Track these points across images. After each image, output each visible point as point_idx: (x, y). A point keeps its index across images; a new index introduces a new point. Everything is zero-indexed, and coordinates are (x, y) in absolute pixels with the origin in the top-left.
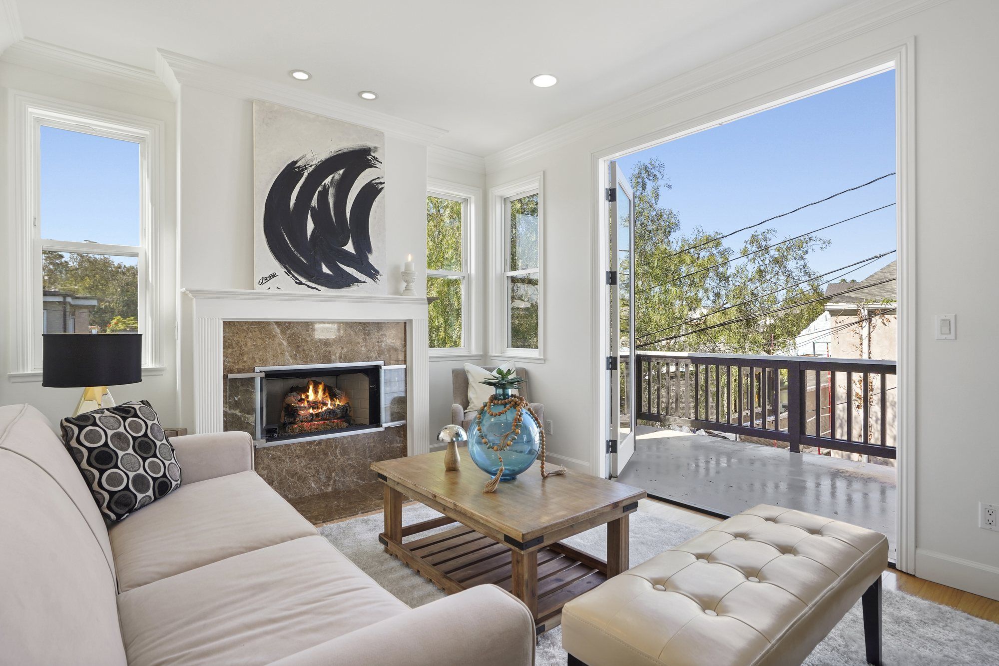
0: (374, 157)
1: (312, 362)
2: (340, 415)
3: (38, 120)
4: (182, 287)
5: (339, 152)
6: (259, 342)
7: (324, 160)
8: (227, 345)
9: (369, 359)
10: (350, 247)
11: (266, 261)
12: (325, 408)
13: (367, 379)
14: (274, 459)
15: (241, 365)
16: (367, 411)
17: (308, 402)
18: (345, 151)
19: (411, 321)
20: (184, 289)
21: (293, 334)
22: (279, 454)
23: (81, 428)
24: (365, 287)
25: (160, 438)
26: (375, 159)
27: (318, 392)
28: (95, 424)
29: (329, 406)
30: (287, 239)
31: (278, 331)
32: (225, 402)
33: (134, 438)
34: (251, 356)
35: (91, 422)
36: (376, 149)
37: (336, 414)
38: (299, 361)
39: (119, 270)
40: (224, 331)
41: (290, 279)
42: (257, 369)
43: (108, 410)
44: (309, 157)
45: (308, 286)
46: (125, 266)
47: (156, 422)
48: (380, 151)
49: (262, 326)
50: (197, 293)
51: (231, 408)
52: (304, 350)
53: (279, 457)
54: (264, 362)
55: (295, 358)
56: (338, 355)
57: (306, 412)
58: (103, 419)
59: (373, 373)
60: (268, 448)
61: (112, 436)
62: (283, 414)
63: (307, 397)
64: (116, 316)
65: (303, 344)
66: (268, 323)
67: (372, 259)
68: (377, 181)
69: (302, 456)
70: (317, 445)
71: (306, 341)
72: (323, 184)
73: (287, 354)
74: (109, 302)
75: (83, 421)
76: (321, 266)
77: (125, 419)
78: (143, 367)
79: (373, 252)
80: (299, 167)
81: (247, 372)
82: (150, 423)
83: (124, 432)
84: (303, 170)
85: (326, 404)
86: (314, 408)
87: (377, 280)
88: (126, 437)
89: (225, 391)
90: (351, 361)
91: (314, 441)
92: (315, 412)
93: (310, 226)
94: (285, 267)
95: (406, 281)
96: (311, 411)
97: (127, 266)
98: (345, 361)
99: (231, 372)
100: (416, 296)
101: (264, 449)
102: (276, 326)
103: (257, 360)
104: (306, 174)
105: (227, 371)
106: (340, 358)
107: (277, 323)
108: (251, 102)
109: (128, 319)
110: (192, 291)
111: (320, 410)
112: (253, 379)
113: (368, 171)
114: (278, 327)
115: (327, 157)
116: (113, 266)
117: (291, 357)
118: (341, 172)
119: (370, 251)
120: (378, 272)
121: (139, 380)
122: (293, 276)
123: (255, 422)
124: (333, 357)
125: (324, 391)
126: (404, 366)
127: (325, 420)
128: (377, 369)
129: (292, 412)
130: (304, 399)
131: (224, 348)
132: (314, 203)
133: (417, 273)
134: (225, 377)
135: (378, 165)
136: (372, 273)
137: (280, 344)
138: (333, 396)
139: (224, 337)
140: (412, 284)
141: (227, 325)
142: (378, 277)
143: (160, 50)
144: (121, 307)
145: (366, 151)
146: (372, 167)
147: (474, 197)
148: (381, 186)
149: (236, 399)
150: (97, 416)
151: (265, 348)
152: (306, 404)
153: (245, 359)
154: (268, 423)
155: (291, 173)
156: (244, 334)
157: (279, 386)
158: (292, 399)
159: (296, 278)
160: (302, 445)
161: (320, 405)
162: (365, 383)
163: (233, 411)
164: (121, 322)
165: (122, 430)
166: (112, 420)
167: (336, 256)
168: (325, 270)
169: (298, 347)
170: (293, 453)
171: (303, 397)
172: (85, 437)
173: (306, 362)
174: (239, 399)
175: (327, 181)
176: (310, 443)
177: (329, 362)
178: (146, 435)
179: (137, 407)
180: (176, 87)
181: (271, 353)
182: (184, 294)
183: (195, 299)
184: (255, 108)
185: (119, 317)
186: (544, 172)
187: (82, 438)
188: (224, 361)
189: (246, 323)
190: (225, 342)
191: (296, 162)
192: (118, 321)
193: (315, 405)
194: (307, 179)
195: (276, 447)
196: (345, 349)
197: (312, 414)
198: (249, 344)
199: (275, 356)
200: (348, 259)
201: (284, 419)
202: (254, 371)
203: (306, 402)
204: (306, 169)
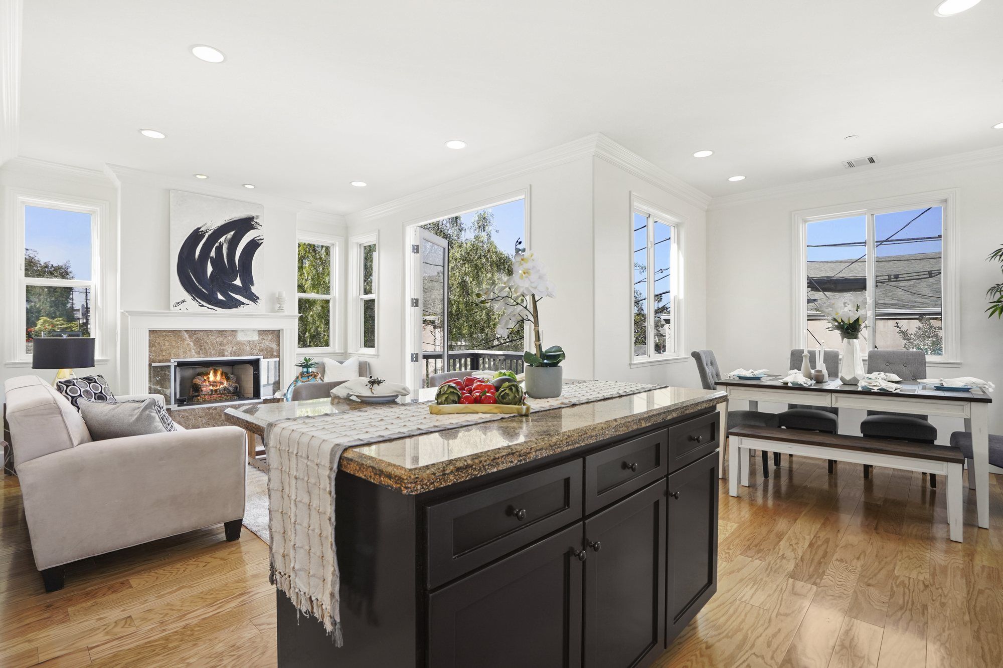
0: (256, 222)
1: (211, 356)
2: (232, 391)
3: (23, 202)
4: (121, 308)
5: (231, 220)
6: (174, 343)
7: (220, 226)
8: (151, 345)
9: (252, 354)
10: (238, 282)
11: (179, 291)
12: (222, 386)
13: (252, 367)
14: (183, 417)
15: (161, 358)
16: (252, 389)
17: (209, 381)
18: (235, 219)
19: (283, 329)
20: (123, 311)
21: (197, 338)
22: (187, 414)
23: (67, 386)
24: (249, 307)
25: (109, 395)
26: (257, 223)
27: (217, 376)
28: (74, 385)
29: (225, 385)
30: (193, 278)
31: (187, 336)
32: (150, 381)
33: (95, 394)
34: (168, 352)
35: (72, 384)
36: (258, 217)
37: (230, 391)
38: (201, 355)
39: (46, 269)
40: (150, 336)
41: (195, 304)
42: (172, 361)
43: (80, 378)
44: (209, 224)
45: (208, 308)
46: (52, 265)
47: (106, 386)
48: (260, 218)
49: (176, 333)
50: (131, 313)
51: (154, 385)
52: (205, 348)
53: (187, 416)
54: (177, 356)
55: (198, 353)
56: (229, 352)
57: (206, 388)
58: (78, 383)
59: (256, 364)
60: (179, 411)
61: (83, 392)
62: (191, 390)
63: (208, 378)
64: (42, 316)
65: (205, 344)
66: (180, 331)
67: (254, 289)
68: (258, 238)
69: (203, 417)
70: (214, 409)
71: (207, 343)
72: (219, 241)
73: (193, 351)
74: (35, 302)
75: (68, 383)
76: (217, 294)
77: (90, 383)
78: (95, 359)
79: (255, 285)
80: (202, 231)
81: (165, 362)
82: (103, 387)
83: (90, 390)
84: (205, 233)
85: (222, 384)
86: (213, 386)
87: (257, 303)
88: (90, 392)
89: (150, 374)
90: (239, 356)
91: (212, 407)
92: (215, 388)
93: (210, 269)
94: (192, 296)
95: (279, 304)
96: (211, 388)
97: (54, 265)
98: (235, 355)
99: (155, 362)
100: (286, 312)
101: (176, 411)
102: (185, 333)
103: (172, 355)
104: (207, 235)
105: (151, 361)
106: (231, 353)
107: (186, 331)
108: (169, 191)
109: (56, 319)
110: (127, 312)
111: (218, 388)
112: (169, 367)
113: (252, 231)
114: (187, 334)
115: (222, 224)
116: (39, 265)
117: (196, 353)
118: (232, 233)
119: (253, 284)
120: (258, 298)
121: (93, 365)
122: (197, 301)
123: (170, 394)
124: (226, 353)
125: (222, 374)
126: (278, 359)
127: (222, 394)
128: (258, 361)
129: (197, 389)
130: (206, 380)
131: (149, 347)
132: (213, 254)
133: (286, 298)
134: (150, 365)
135: (259, 227)
136: (254, 298)
137: (188, 345)
138: (228, 378)
139: (149, 340)
140: (283, 306)
141: (152, 332)
142: (259, 301)
143: (107, 164)
144: (48, 308)
145: (251, 219)
146: (255, 229)
147: (337, 243)
148: (261, 242)
149: (158, 379)
150: (75, 381)
151: (178, 347)
152: (208, 384)
153: (164, 354)
154: (181, 395)
155: (196, 236)
156: (163, 338)
157: (189, 372)
158: (198, 381)
159: (199, 303)
160: (203, 409)
161: (218, 384)
162: (250, 370)
163: (155, 387)
164: (48, 322)
165: (88, 388)
166: (83, 383)
167: (227, 288)
168: (220, 297)
169: (201, 346)
170: (197, 414)
171: (205, 378)
172: (70, 391)
173: (207, 356)
174: (159, 379)
175: (222, 239)
176: (209, 408)
177: (223, 356)
178: (101, 392)
179: (96, 378)
180: (118, 183)
181: (182, 350)
182: (122, 313)
183: (130, 317)
184: (172, 195)
185: (45, 318)
186: (379, 231)
187: (68, 391)
188: (149, 355)
189: (165, 331)
190: (150, 343)
191: (200, 228)
192: (45, 322)
193: (214, 384)
194: (207, 239)
195: (185, 410)
196: (235, 348)
197: (212, 390)
198: (167, 344)
199: (185, 352)
200: (237, 290)
201: (192, 393)
202: (170, 362)
203: (207, 382)
204: (207, 232)
